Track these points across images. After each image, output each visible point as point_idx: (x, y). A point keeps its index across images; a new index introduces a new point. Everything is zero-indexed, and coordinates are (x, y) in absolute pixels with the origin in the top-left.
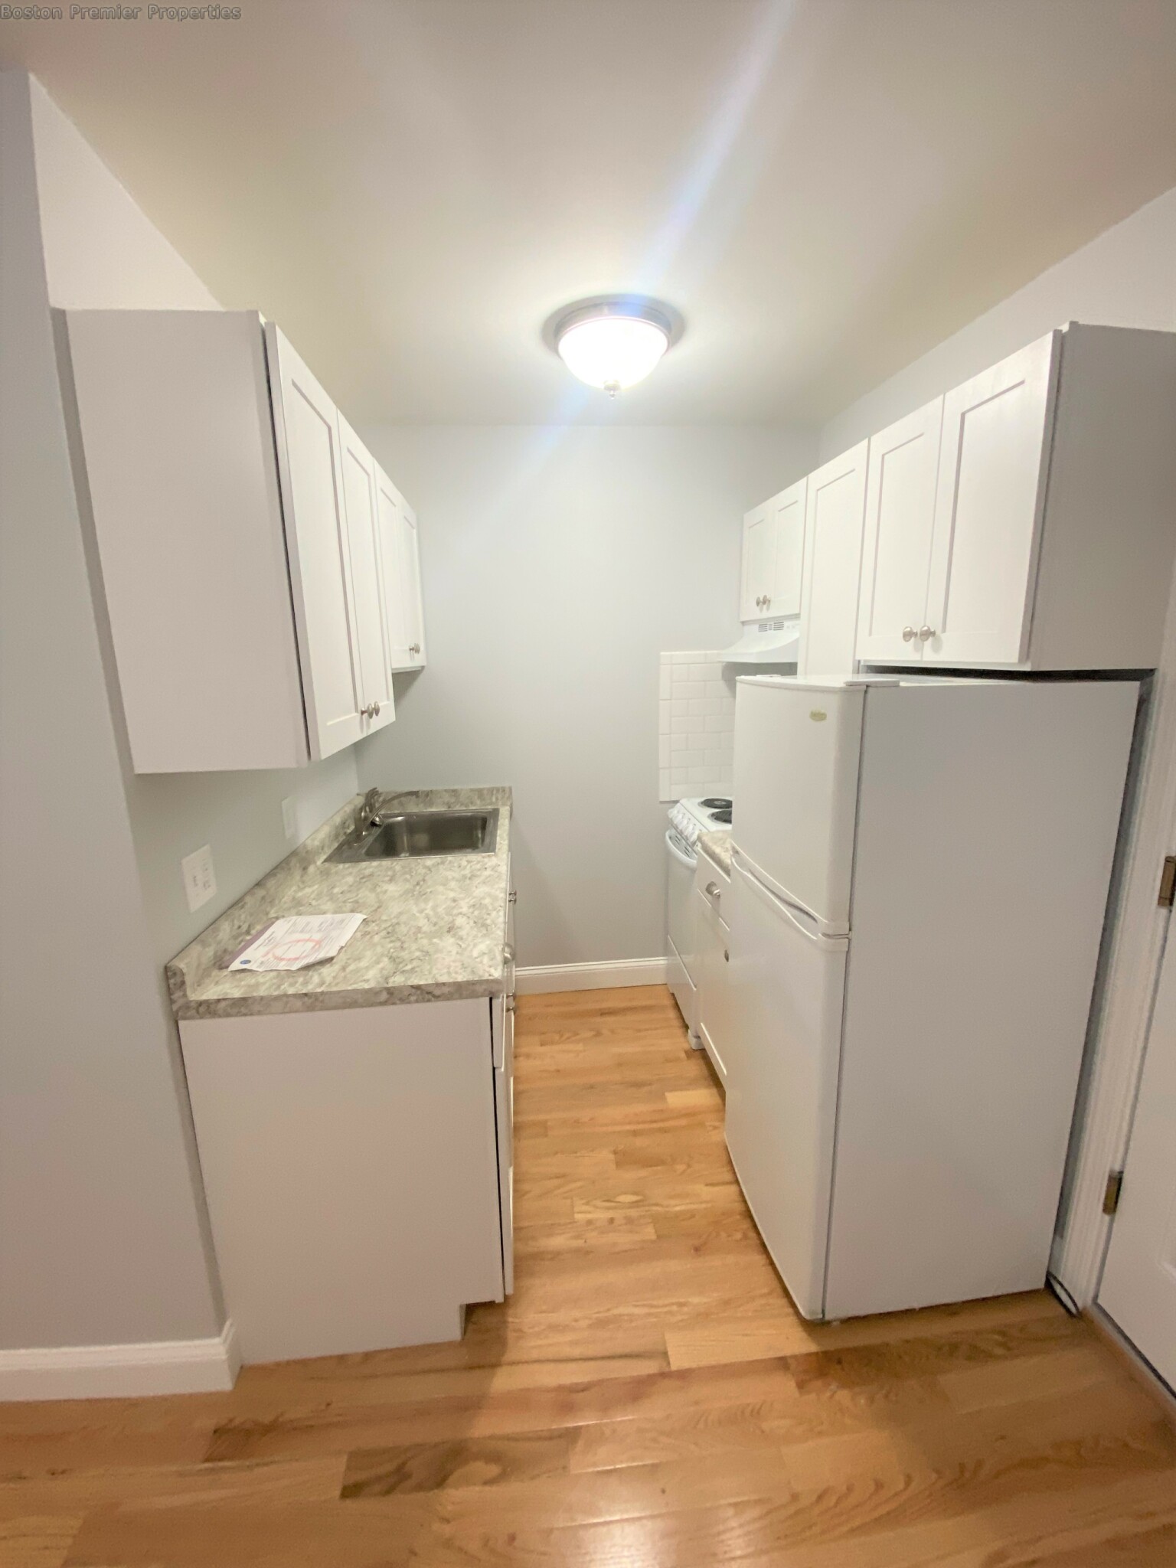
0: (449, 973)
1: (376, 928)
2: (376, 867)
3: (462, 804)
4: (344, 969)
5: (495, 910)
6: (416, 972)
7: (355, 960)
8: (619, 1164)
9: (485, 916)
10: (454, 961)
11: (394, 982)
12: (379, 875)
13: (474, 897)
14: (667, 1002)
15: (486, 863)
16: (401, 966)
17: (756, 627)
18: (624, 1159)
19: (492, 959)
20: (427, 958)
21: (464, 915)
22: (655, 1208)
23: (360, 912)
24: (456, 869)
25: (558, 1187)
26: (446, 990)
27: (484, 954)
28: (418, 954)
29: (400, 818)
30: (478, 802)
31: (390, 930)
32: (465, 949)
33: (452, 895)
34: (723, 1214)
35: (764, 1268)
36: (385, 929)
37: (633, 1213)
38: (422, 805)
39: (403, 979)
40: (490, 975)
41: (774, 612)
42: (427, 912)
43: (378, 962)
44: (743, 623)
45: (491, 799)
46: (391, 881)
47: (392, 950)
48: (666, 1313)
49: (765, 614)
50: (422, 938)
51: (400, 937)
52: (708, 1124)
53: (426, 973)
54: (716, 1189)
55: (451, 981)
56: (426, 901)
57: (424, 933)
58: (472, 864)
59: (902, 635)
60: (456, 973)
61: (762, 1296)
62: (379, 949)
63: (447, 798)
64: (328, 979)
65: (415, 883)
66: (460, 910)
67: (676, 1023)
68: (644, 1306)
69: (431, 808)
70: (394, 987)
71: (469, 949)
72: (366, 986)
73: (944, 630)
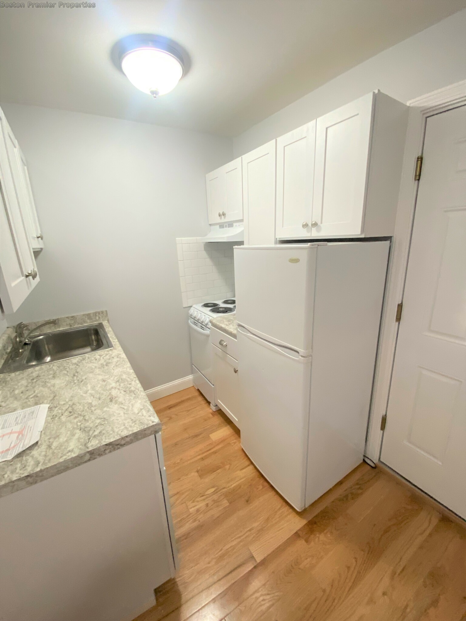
0: (126, 428)
1: (60, 411)
2: (40, 370)
3: (78, 324)
4: (49, 447)
5: (133, 380)
6: (104, 434)
7: (55, 438)
8: (201, 476)
9: (129, 386)
10: (126, 419)
11: (92, 445)
12: (44, 375)
13: (116, 376)
14: (197, 394)
15: (111, 355)
16: (91, 432)
17: (218, 226)
18: (202, 473)
19: (148, 411)
20: (106, 422)
21: (115, 388)
22: (224, 490)
23: (43, 403)
24: (94, 361)
25: (177, 500)
26: (128, 439)
27: (141, 409)
28: (98, 421)
29: (41, 337)
30: (88, 321)
31: (70, 409)
32: (127, 410)
33: (100, 377)
34: (251, 480)
35: (276, 496)
36: (66, 410)
37: (215, 497)
38: (53, 327)
39: (97, 442)
40: (153, 422)
41: (228, 219)
42: (90, 392)
43: (73, 435)
44: (210, 225)
45: (96, 318)
46: (54, 377)
47: (79, 424)
48: (246, 537)
49: (223, 220)
50: (95, 410)
51: (80, 413)
52: (231, 443)
53: (111, 432)
54: (244, 470)
55: (131, 433)
56: (85, 384)
57: (95, 406)
58: (103, 356)
59: (302, 226)
60: (131, 426)
61: (279, 509)
62: (69, 426)
63: (68, 321)
64: (41, 459)
65: (73, 375)
66: (111, 386)
67: (203, 402)
68: (235, 539)
69: (59, 328)
70: (94, 450)
71: (130, 409)
72: (73, 455)
73: (321, 223)
